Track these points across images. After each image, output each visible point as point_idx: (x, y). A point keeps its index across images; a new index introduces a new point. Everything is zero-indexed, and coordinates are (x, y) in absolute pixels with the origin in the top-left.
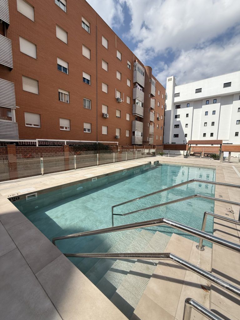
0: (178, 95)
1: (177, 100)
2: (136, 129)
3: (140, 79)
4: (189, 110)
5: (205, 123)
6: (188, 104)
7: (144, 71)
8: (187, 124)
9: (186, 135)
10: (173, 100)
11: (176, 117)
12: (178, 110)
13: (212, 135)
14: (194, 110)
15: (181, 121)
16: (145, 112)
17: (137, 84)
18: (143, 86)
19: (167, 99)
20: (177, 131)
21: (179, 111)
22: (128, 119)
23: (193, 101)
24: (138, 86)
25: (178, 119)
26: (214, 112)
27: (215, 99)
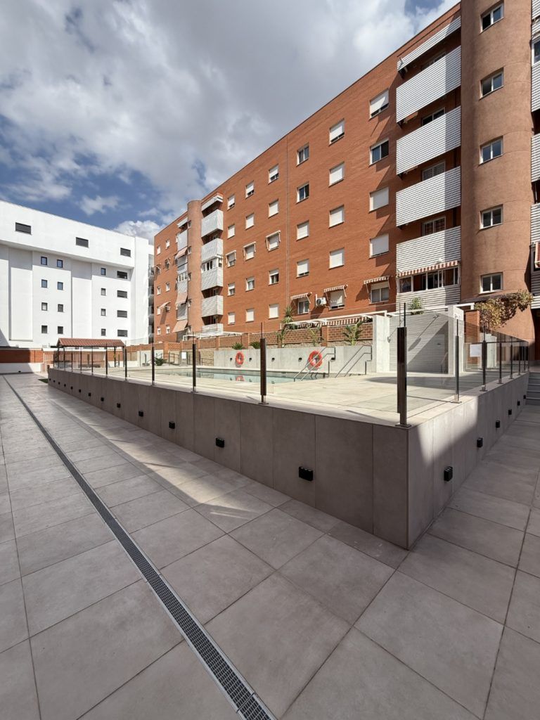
5: (43, 304)
13: (60, 330)
14: (12, 269)
23: (7, 245)
26: (60, 286)
27: (60, 261)
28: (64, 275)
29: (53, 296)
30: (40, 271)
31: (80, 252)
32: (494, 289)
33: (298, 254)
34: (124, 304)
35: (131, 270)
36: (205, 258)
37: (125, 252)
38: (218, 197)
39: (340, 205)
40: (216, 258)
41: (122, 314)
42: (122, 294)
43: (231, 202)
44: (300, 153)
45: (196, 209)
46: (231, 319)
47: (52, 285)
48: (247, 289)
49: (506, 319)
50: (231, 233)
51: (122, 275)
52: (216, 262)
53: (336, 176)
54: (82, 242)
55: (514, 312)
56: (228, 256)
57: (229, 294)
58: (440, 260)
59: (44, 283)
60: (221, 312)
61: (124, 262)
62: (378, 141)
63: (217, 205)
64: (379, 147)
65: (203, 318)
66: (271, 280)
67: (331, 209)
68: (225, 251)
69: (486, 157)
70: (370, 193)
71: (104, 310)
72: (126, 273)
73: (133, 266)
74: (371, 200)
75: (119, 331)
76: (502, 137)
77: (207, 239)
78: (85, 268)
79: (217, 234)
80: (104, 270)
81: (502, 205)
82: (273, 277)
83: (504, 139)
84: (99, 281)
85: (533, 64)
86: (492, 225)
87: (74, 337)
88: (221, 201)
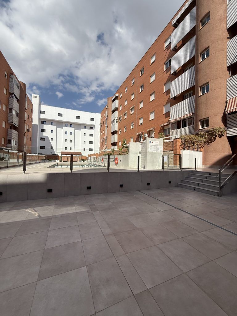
0: (43, 112)
1: (42, 116)
2: (13, 137)
3: (17, 92)
5: (66, 140)
6: (52, 122)
7: (19, 85)
8: (52, 139)
9: (52, 148)
10: (39, 116)
12: (44, 125)
13: (71, 149)
14: (57, 128)
15: (47, 135)
16: (19, 123)
17: (14, 95)
18: (19, 98)
20: (43, 143)
21: (45, 127)
22: (4, 126)
23: (56, 121)
24: (14, 98)
25: (44, 133)
26: (71, 133)
27: (71, 124)
28: (72, 129)
29: (69, 137)
30: (65, 129)
31: (77, 121)
32: (206, 126)
33: (139, 115)
34: (92, 139)
35: (94, 126)
36: (112, 120)
37: (92, 119)
38: (117, 95)
39: (153, 91)
40: (115, 119)
41: (91, 142)
42: (91, 135)
43: (121, 96)
44: (142, 71)
45: (110, 100)
46: (120, 144)
47: (69, 133)
48: (125, 131)
49: (211, 142)
50: (121, 108)
51: (92, 128)
52: (115, 121)
53: (152, 79)
54: (78, 117)
55: (215, 138)
56: (119, 118)
57: (120, 133)
58: (187, 113)
59: (66, 133)
60: (116, 141)
61: (92, 123)
62: (167, 60)
63: (116, 98)
64: (168, 62)
65: (111, 144)
66: (131, 127)
67: (150, 94)
68: (119, 116)
69: (203, 58)
70: (164, 84)
71: (85, 141)
72: (93, 127)
73: (94, 124)
74: (165, 87)
75: (90, 149)
76: (209, 47)
77: (113, 112)
78: (79, 126)
79: (116, 109)
80: (85, 126)
81: (208, 82)
82: (132, 125)
83: (210, 48)
84: (83, 131)
85: (228, 3)
86: (205, 93)
87: (75, 152)
88: (118, 96)
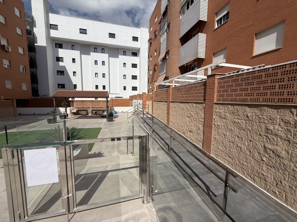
0: (55, 27)
4: (76, 54)
5: (96, 73)
6: (73, 45)
9: (75, 86)
10: (48, 33)
11: (59, 59)
12: (60, 50)
14: (82, 55)
15: (66, 67)
19: (35, 27)
20: (61, 80)
21: (62, 53)
23: (79, 43)
25: (61, 64)
26: (103, 62)
27: (103, 49)
28: (104, 57)
30: (94, 56)
31: (112, 42)
37: (135, 39)
41: (134, 77)
42: (134, 66)
54: (112, 35)
57: (216, 26)
59: (96, 63)
61: (135, 45)
65: (180, 67)
71: (125, 76)
72: (137, 53)
75: (133, 87)
80: (124, 51)
